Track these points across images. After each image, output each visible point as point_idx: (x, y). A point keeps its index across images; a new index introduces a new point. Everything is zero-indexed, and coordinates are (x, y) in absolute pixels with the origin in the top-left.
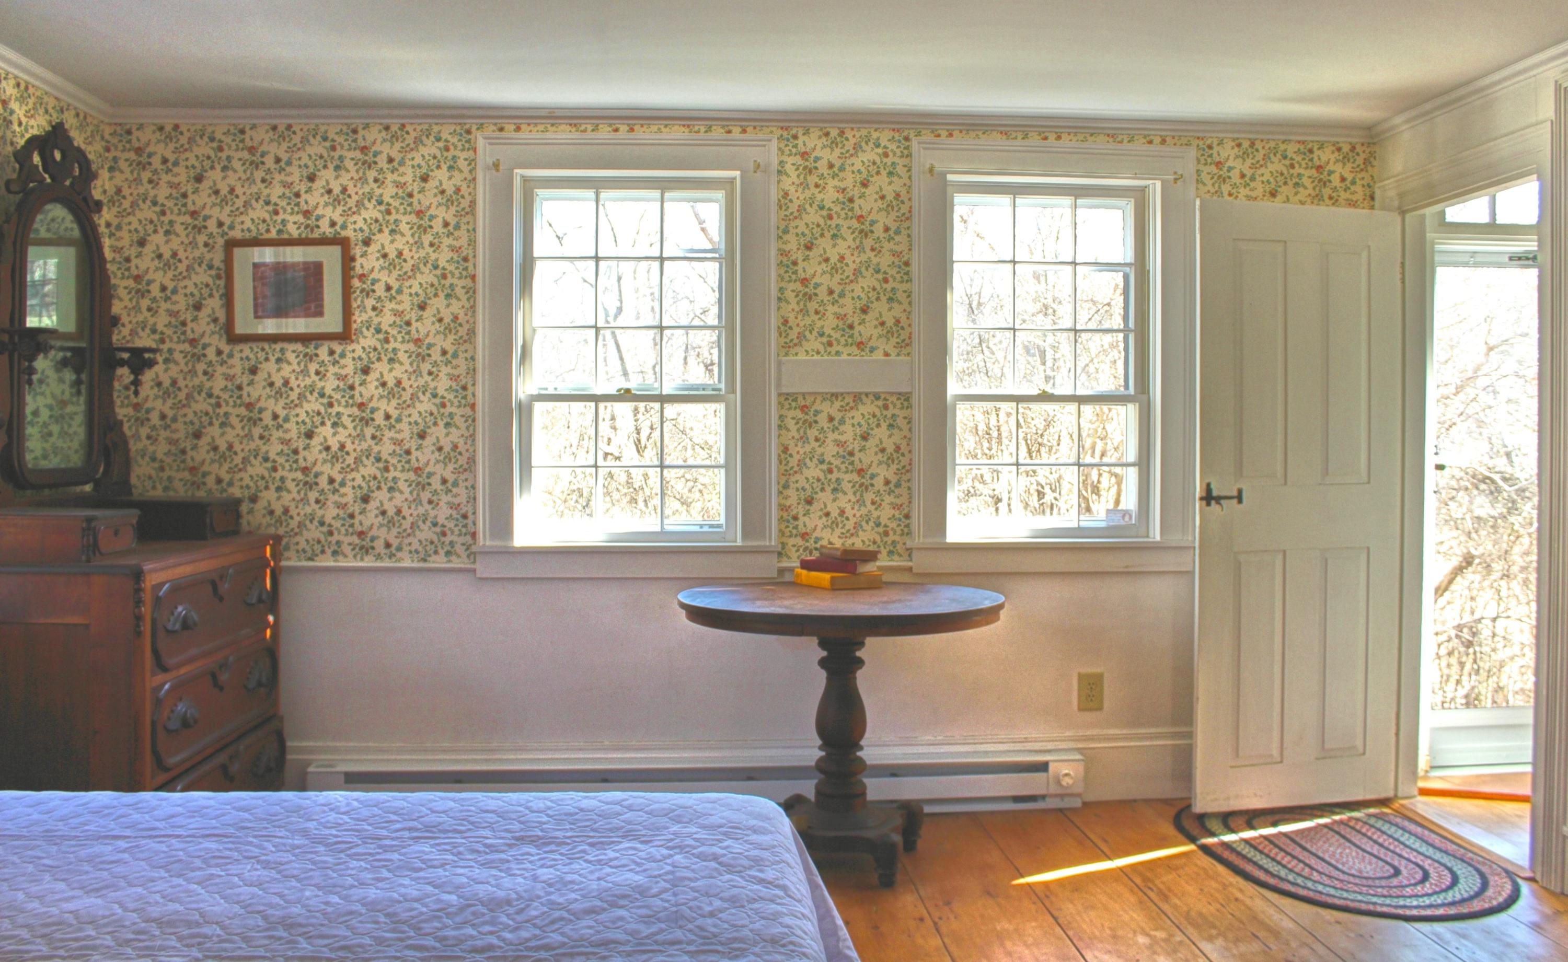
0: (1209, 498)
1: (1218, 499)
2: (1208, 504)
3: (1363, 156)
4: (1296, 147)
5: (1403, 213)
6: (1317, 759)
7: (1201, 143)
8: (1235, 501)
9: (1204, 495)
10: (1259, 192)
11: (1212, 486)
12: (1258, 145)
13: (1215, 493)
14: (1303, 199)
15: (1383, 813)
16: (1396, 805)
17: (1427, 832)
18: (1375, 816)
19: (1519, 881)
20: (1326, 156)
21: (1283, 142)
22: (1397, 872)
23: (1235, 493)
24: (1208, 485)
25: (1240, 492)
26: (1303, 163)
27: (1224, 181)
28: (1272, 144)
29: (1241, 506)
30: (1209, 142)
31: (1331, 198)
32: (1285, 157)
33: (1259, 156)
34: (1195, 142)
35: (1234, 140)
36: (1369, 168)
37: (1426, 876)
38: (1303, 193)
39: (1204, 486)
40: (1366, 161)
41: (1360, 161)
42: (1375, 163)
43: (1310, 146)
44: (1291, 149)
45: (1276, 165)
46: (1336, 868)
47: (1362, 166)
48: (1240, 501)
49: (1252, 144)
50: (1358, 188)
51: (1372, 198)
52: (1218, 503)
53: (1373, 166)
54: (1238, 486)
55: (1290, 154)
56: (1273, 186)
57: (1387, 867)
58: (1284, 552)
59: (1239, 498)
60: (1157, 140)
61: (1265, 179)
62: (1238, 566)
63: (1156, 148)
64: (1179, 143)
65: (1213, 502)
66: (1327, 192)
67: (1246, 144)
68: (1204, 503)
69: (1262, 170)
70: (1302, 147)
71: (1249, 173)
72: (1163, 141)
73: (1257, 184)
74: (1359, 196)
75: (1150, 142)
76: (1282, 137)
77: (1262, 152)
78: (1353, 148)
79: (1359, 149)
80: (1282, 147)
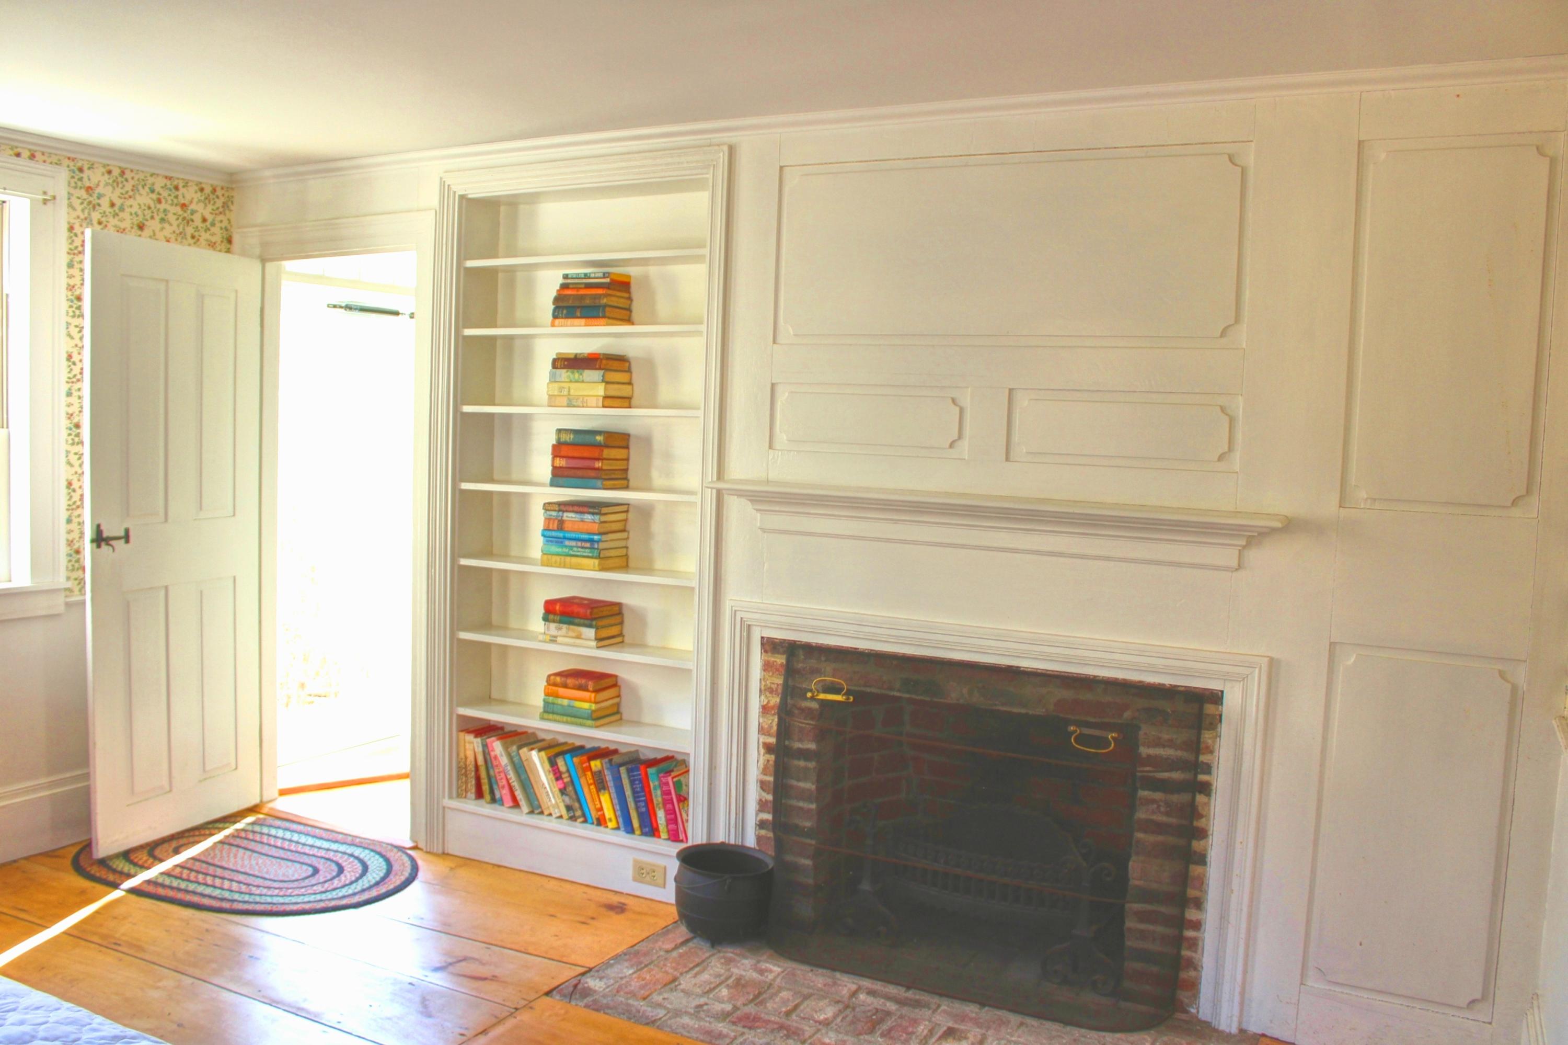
0: (100, 539)
1: (107, 541)
2: (99, 546)
3: (222, 199)
4: (163, 182)
5: (264, 260)
6: (200, 781)
7: (71, 164)
8: (123, 541)
9: (95, 537)
10: (127, 224)
11: (102, 528)
12: (128, 175)
13: (105, 535)
14: (169, 236)
15: (258, 819)
16: (265, 810)
17: (309, 829)
18: (253, 823)
19: (409, 852)
20: (190, 194)
21: (152, 175)
22: (316, 871)
23: (122, 534)
24: (99, 526)
25: (127, 531)
26: (169, 199)
27: (94, 207)
28: (141, 176)
29: (129, 546)
30: (79, 164)
31: (193, 237)
32: (153, 191)
33: (128, 187)
34: (66, 162)
35: (104, 166)
36: (227, 212)
37: (341, 870)
38: (168, 230)
39: (95, 527)
40: (225, 205)
41: (219, 203)
42: (232, 207)
43: (175, 183)
44: (159, 183)
45: (144, 198)
46: (265, 879)
47: (221, 210)
48: (127, 541)
49: (123, 173)
50: (216, 230)
51: (230, 241)
52: (108, 544)
53: (230, 210)
54: (125, 526)
55: (157, 188)
56: (141, 218)
57: (305, 867)
58: (166, 588)
59: (127, 538)
60: (26, 154)
61: (133, 210)
62: (128, 605)
63: (23, 162)
64: (49, 160)
65: (103, 544)
66: (190, 230)
67: (116, 172)
68: (95, 545)
69: (130, 202)
70: (168, 183)
71: (118, 202)
72: (32, 157)
73: (125, 215)
74: (217, 238)
75: (18, 155)
76: (153, 171)
77: (132, 183)
78: (214, 191)
79: (219, 193)
80: (151, 180)
